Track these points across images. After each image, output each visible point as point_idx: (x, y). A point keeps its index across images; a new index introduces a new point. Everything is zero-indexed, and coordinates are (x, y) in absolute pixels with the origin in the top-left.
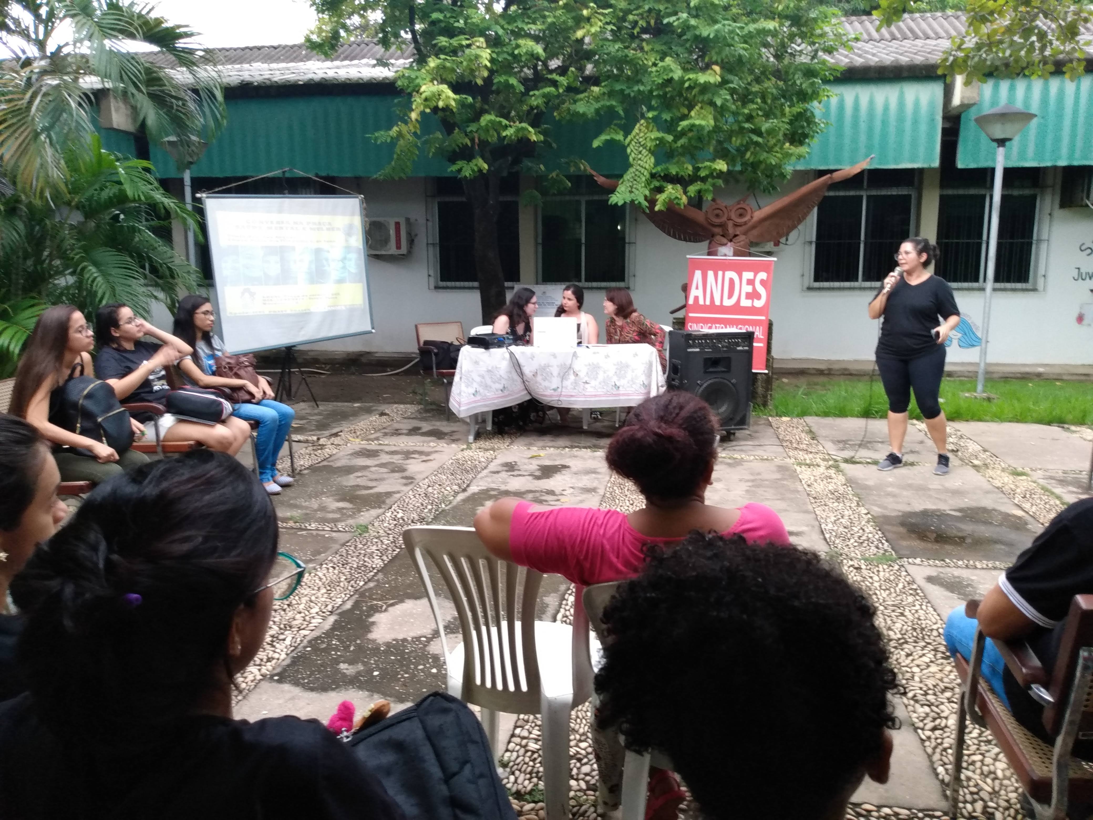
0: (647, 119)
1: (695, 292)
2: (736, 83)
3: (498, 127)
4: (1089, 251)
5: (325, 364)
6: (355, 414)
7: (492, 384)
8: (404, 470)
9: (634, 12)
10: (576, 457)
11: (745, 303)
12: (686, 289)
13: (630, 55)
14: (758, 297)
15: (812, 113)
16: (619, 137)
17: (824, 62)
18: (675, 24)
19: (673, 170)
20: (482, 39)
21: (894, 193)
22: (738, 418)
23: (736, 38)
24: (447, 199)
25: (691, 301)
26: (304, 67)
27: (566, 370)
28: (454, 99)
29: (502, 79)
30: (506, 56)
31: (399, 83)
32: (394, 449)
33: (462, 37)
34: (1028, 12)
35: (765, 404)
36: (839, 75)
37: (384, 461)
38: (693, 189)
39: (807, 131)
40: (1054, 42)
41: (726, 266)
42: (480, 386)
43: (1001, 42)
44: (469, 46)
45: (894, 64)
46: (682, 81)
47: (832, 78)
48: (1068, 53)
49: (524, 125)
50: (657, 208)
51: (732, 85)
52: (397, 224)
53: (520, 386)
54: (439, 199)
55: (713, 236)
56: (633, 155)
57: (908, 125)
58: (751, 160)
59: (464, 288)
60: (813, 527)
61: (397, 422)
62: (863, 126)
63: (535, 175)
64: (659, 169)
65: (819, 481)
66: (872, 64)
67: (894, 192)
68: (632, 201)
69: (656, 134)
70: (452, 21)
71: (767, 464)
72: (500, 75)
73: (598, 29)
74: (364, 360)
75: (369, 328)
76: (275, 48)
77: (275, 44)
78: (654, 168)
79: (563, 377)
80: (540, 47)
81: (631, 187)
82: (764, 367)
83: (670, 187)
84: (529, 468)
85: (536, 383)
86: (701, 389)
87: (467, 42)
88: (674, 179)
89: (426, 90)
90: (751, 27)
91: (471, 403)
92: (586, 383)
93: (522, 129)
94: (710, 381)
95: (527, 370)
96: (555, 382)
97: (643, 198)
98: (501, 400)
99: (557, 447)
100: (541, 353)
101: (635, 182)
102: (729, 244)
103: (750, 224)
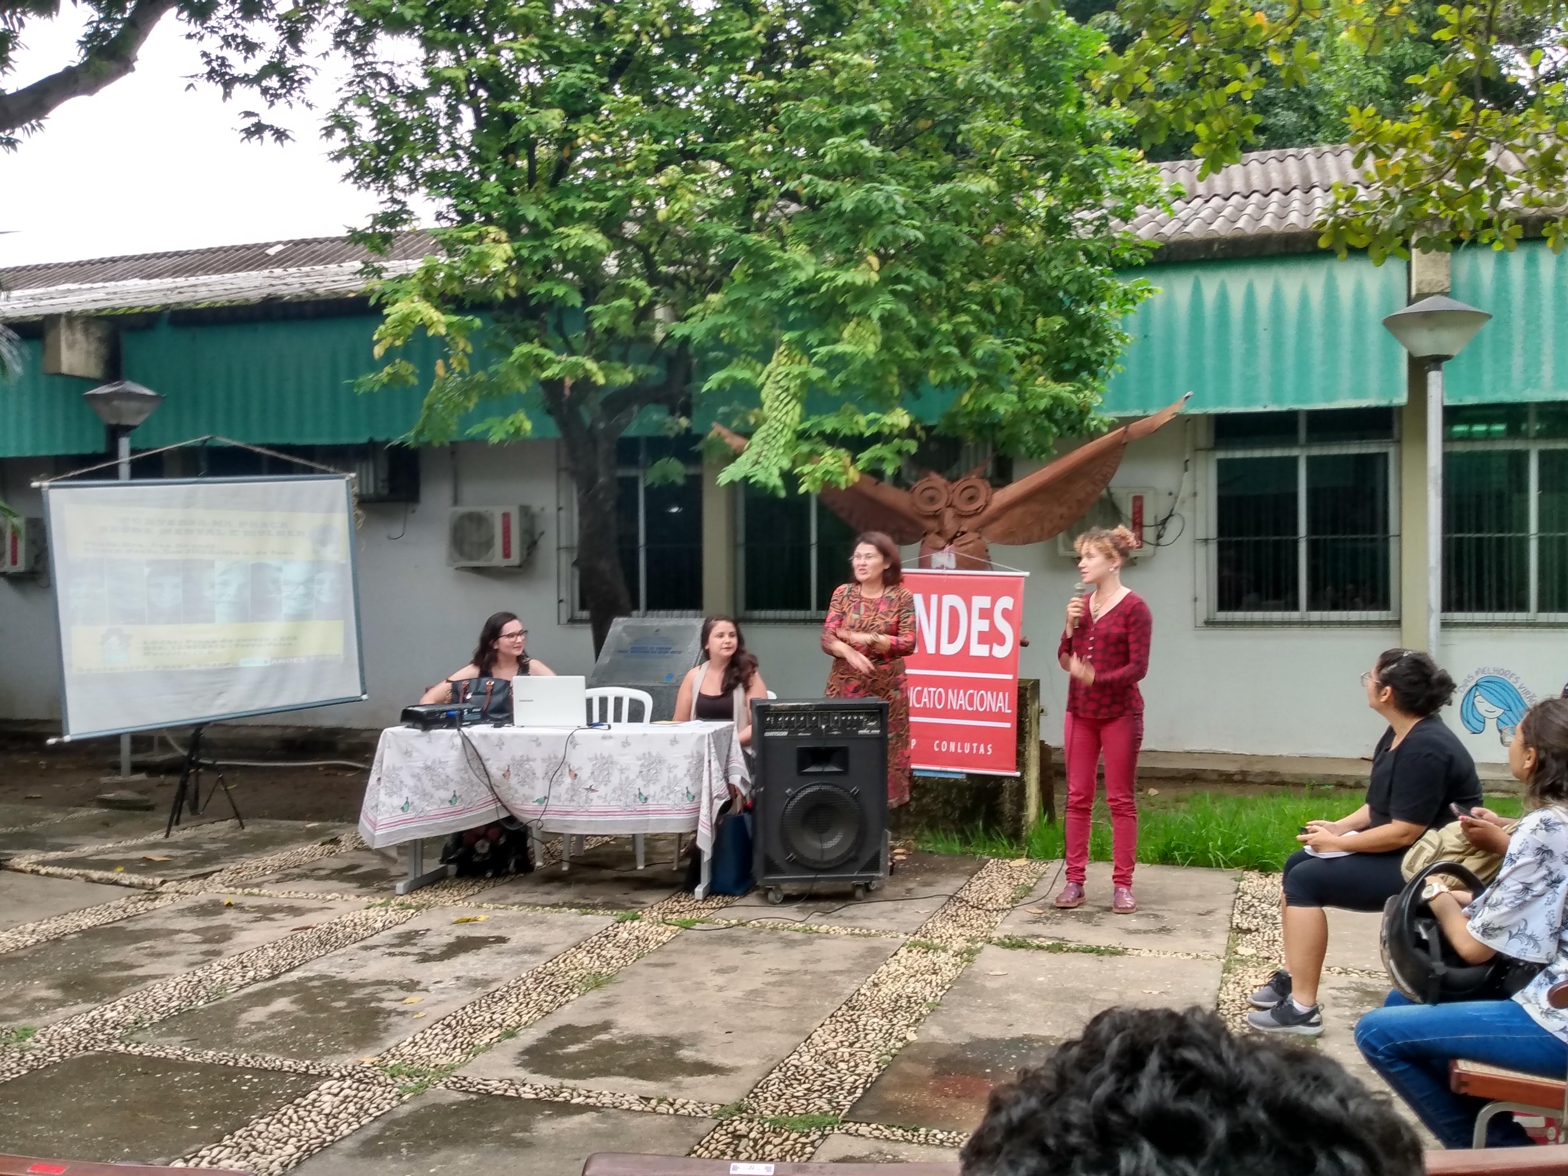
0: (785, 345)
3: (540, 363)
7: (432, 790)
11: (978, 650)
14: (1001, 640)
15: (1099, 322)
16: (749, 373)
19: (829, 424)
20: (494, 229)
22: (867, 858)
23: (899, 210)
27: (557, 768)
28: (448, 324)
29: (541, 288)
33: (470, 226)
38: (865, 456)
41: (944, 586)
44: (478, 240)
46: (817, 283)
50: (802, 490)
51: (906, 286)
52: (506, 518)
53: (485, 794)
55: (925, 534)
56: (768, 402)
58: (970, 407)
64: (807, 425)
68: (745, 479)
69: (798, 368)
71: (857, 943)
72: (542, 283)
78: (801, 423)
79: (552, 779)
80: (600, 236)
81: (759, 454)
82: (1014, 766)
83: (829, 452)
84: (437, 941)
85: (510, 788)
86: (793, 804)
87: (471, 234)
88: (833, 439)
89: (394, 312)
90: (942, 188)
91: (396, 824)
92: (590, 789)
93: (576, 365)
94: (808, 791)
95: (495, 769)
96: (539, 789)
97: (776, 472)
98: (451, 818)
99: (535, 905)
100: (515, 736)
101: (766, 447)
102: (948, 548)
103: (986, 513)
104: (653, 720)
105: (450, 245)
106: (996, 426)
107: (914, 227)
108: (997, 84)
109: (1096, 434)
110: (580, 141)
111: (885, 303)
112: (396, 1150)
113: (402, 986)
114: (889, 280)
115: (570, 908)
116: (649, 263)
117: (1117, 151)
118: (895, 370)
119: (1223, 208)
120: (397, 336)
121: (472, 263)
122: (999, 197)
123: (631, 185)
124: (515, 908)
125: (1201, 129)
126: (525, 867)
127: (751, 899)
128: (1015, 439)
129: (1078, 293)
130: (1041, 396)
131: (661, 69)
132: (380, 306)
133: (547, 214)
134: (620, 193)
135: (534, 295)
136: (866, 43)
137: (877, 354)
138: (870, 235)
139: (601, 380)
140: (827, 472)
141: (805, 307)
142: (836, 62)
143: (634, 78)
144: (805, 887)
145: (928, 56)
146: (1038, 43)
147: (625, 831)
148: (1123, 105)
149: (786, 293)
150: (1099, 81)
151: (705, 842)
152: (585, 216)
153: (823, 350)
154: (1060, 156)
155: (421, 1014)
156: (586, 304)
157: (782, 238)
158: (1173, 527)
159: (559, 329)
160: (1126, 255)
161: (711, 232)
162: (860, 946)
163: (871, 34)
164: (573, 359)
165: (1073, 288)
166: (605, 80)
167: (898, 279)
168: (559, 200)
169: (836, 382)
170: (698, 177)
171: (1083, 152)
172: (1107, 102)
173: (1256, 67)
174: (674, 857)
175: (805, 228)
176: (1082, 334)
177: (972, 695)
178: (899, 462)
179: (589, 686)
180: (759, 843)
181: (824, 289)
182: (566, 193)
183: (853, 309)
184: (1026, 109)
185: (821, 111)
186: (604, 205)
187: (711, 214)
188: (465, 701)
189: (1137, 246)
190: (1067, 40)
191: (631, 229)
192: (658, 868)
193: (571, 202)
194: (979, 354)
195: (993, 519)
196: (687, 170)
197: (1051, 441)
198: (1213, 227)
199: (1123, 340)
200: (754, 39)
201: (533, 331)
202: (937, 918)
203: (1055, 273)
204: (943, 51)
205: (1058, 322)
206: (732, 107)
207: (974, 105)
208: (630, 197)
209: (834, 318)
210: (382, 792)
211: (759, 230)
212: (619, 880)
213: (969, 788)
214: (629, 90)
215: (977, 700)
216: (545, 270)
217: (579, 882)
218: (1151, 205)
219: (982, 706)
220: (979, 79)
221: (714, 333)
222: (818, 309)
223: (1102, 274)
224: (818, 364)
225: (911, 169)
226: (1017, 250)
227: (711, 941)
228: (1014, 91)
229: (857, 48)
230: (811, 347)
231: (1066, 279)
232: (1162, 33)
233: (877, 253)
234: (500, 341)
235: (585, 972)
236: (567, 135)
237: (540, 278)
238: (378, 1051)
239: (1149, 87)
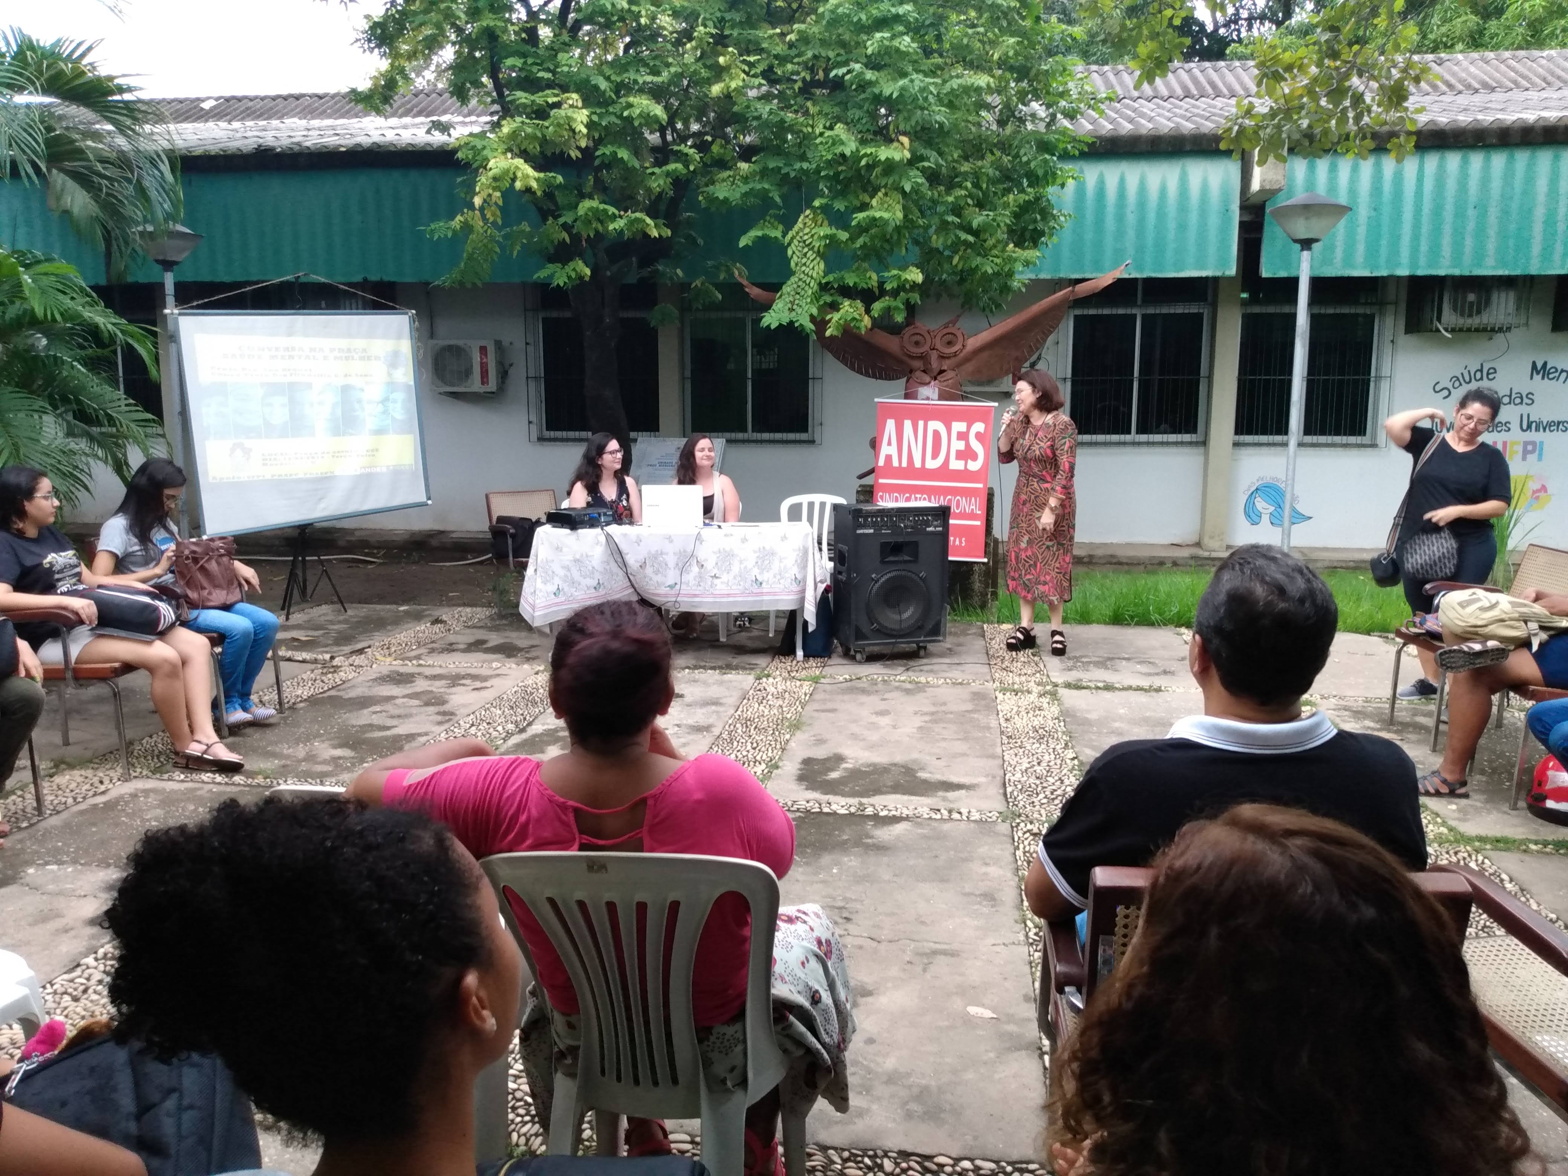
0: (814, 209)
1: (887, 449)
2: (932, 160)
3: (602, 218)
4: (1446, 393)
5: (378, 548)
6: (397, 621)
7: (581, 579)
8: (444, 702)
9: (796, 60)
10: (695, 681)
11: (956, 465)
12: (874, 444)
13: (788, 120)
14: (974, 457)
15: (1048, 200)
16: (776, 233)
17: (1064, 132)
18: (847, 77)
19: (851, 280)
20: (575, 96)
21: (1179, 311)
22: (930, 625)
23: (931, 99)
24: (554, 314)
25: (881, 463)
26: (357, 126)
27: (687, 560)
28: (537, 180)
29: (606, 150)
30: (613, 119)
31: (460, 155)
32: (438, 671)
33: (548, 92)
34: (1337, 68)
35: (983, 606)
36: (1086, 149)
37: (418, 689)
38: (877, 307)
39: (1040, 226)
40: (1375, 108)
41: (929, 414)
42: (565, 581)
43: (1302, 107)
44: (558, 105)
45: (1172, 133)
46: (856, 157)
47: (1077, 153)
48: (1394, 123)
49: (638, 215)
50: (828, 333)
51: (926, 164)
52: (483, 350)
53: (622, 581)
54: (541, 315)
55: (911, 371)
56: (795, 258)
57: (1193, 218)
58: (960, 267)
59: (567, 440)
60: (994, 777)
61: (455, 633)
62: (1131, 218)
63: (669, 282)
64: (830, 278)
65: (1023, 713)
66: (1144, 132)
67: (1179, 309)
68: (791, 323)
69: (825, 230)
70: (535, 69)
71: (959, 690)
72: (606, 146)
73: (741, 84)
74: (434, 542)
75: (422, 498)
76: (320, 97)
77: (320, 91)
78: (825, 277)
79: (683, 569)
80: (660, 107)
81: (792, 303)
82: (982, 556)
83: (847, 303)
85: (645, 577)
86: (877, 585)
87: (554, 100)
88: (851, 292)
89: (495, 166)
90: (955, 83)
91: (550, 606)
92: (715, 577)
93: (636, 220)
94: (890, 575)
95: (632, 560)
96: (672, 577)
97: (808, 318)
100: (651, 535)
101: (798, 297)
102: (933, 383)
103: (962, 355)
114: (917, 158)
115: (705, 669)
120: (494, 188)
127: (837, 660)
135: (600, 156)
138: (900, 119)
140: (847, 319)
149: (818, 165)
151: (810, 614)
164: (634, 215)
167: (923, 157)
169: (857, 244)
170: (751, 59)
181: (863, 163)
183: (883, 181)
194: (975, 223)
196: (742, 53)
210: (538, 581)
212: (716, 647)
221: (745, 198)
222: (846, 180)
235: (773, 718)
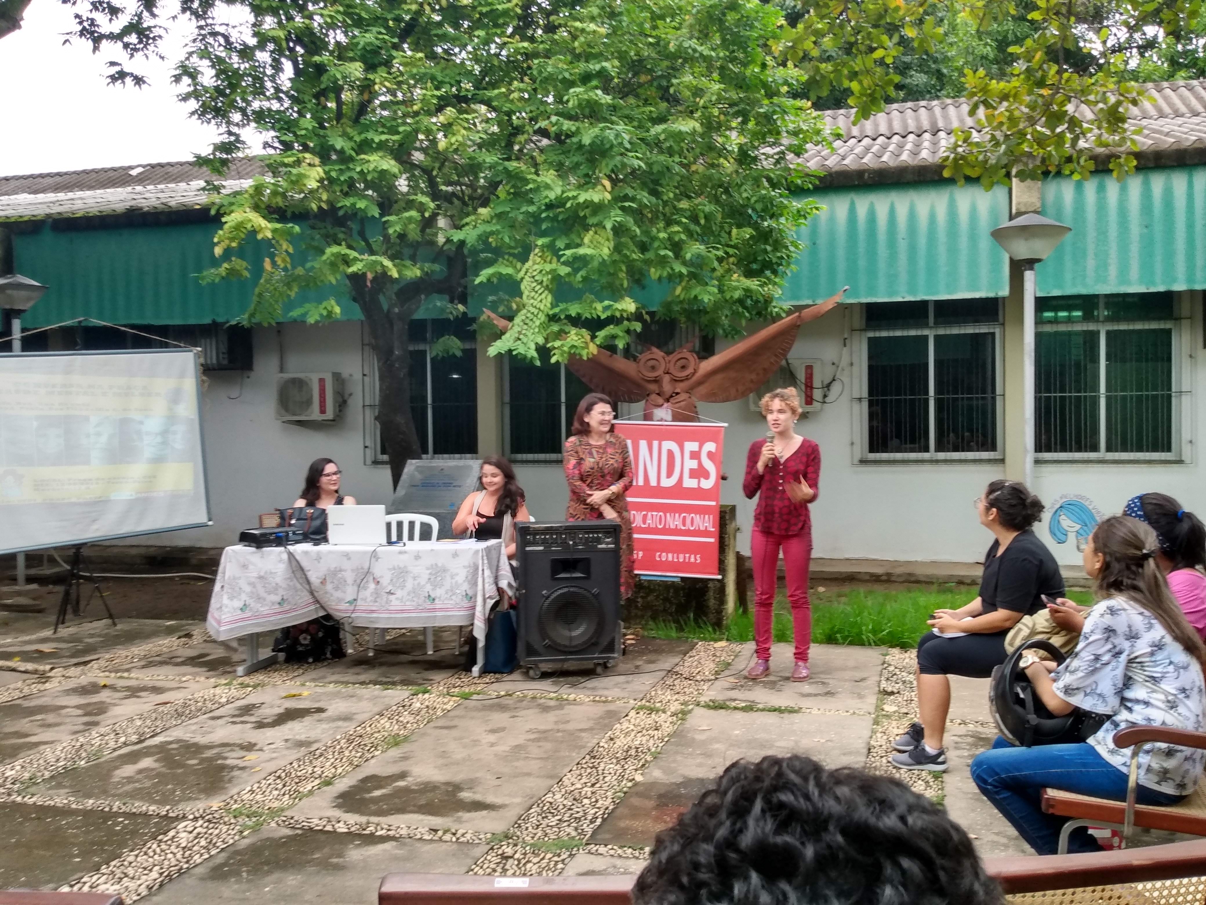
0: (539, 248)
3: (348, 261)
7: (264, 595)
11: (690, 483)
14: (706, 474)
16: (511, 270)
17: (795, 168)
19: (574, 310)
22: (605, 643)
27: (363, 577)
28: (274, 230)
33: (289, 153)
38: (601, 334)
46: (564, 200)
47: (810, 186)
48: (1117, 145)
50: (553, 360)
51: (632, 204)
52: (322, 383)
53: (307, 598)
55: (648, 394)
56: (526, 292)
58: (682, 297)
64: (557, 310)
65: (634, 732)
68: (509, 352)
69: (549, 266)
70: (282, 133)
71: (597, 708)
78: (551, 309)
79: (360, 585)
80: (393, 162)
81: (520, 333)
82: (717, 571)
83: (573, 331)
84: (269, 712)
85: (326, 593)
86: (548, 601)
87: (291, 159)
88: (576, 321)
89: (231, 220)
90: (659, 128)
91: (236, 621)
92: (390, 593)
93: (375, 262)
94: (560, 592)
95: (314, 577)
96: (350, 593)
97: (533, 346)
98: (280, 617)
99: (347, 683)
100: (330, 552)
101: (525, 327)
102: (666, 405)
103: (695, 378)
104: (439, 538)
105: (273, 168)
106: (702, 311)
107: (638, 158)
108: (699, 48)
109: (779, 317)
110: (377, 87)
111: (616, 216)
112: (238, 874)
113: (242, 747)
114: (619, 199)
115: (375, 685)
116: (432, 183)
117: (790, 102)
118: (624, 268)
119: (872, 146)
120: (232, 239)
121: (292, 182)
122: (702, 136)
123: (417, 122)
124: (332, 685)
125: (855, 86)
126: (339, 654)
127: (516, 676)
128: (714, 323)
129: (763, 210)
130: (736, 288)
131: (439, 32)
132: (219, 215)
133: (353, 144)
134: (408, 129)
135: (342, 207)
136: (600, 15)
137: (610, 256)
138: (604, 164)
139: (395, 275)
140: (573, 346)
141: (554, 219)
142: (576, 29)
143: (419, 38)
144: (557, 666)
145: (647, 26)
146: (731, 17)
147: (417, 625)
148: (796, 66)
149: (539, 208)
150: (778, 48)
151: (480, 632)
152: (382, 146)
153: (568, 252)
154: (748, 104)
155: (258, 769)
156: (382, 215)
157: (536, 165)
158: (836, 388)
159: (362, 234)
160: (799, 182)
161: (480, 160)
162: (600, 709)
163: (603, 8)
164: (373, 258)
165: (759, 207)
166: (396, 40)
167: (626, 198)
168: (360, 134)
169: (579, 277)
170: (469, 117)
171: (766, 102)
172: (784, 64)
173: (896, 38)
174: (456, 644)
175: (553, 157)
176: (766, 242)
177: (684, 517)
178: (627, 339)
179: (388, 513)
180: (522, 632)
181: (568, 205)
182: (366, 128)
183: (591, 221)
184: (722, 68)
185: (565, 67)
186: (396, 138)
187: (480, 146)
188: (290, 525)
189: (807, 175)
190: (753, 15)
191: (418, 156)
192: (443, 653)
193: (370, 135)
194: (688, 256)
195: (700, 383)
196: (461, 112)
197: (744, 322)
198: (864, 161)
199: (796, 247)
200: (513, 10)
201: (341, 236)
202: (659, 687)
203: (745, 195)
204: (660, 23)
205: (747, 232)
206: (496, 63)
207: (683, 64)
208: (417, 131)
209: (577, 227)
210: (225, 597)
211: (518, 159)
212: (414, 663)
213: (683, 588)
214: (416, 48)
215: (688, 521)
216: (350, 188)
217: (381, 664)
218: (817, 144)
219: (692, 525)
220: (686, 44)
221: (484, 238)
222: (565, 221)
223: (781, 196)
224: (564, 263)
225: (636, 113)
226: (717, 176)
227: (485, 708)
228: (713, 54)
229: (593, 19)
230: (560, 250)
231: (753, 200)
232: (825, 11)
233: (609, 177)
234: (316, 244)
235: (386, 734)
236: (366, 83)
237: (346, 194)
238: (224, 797)
239: (815, 53)
